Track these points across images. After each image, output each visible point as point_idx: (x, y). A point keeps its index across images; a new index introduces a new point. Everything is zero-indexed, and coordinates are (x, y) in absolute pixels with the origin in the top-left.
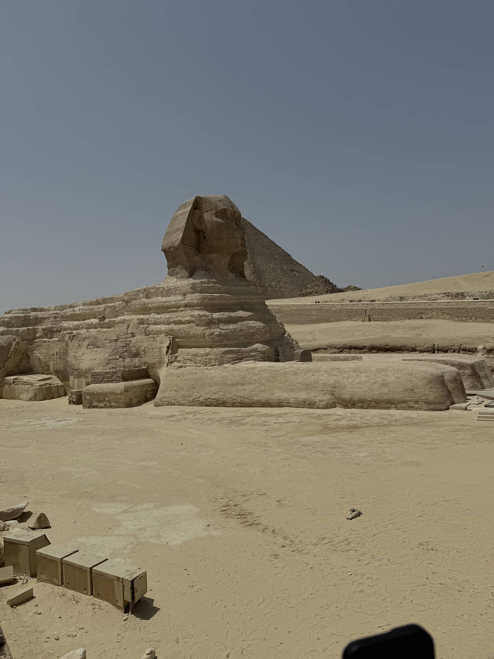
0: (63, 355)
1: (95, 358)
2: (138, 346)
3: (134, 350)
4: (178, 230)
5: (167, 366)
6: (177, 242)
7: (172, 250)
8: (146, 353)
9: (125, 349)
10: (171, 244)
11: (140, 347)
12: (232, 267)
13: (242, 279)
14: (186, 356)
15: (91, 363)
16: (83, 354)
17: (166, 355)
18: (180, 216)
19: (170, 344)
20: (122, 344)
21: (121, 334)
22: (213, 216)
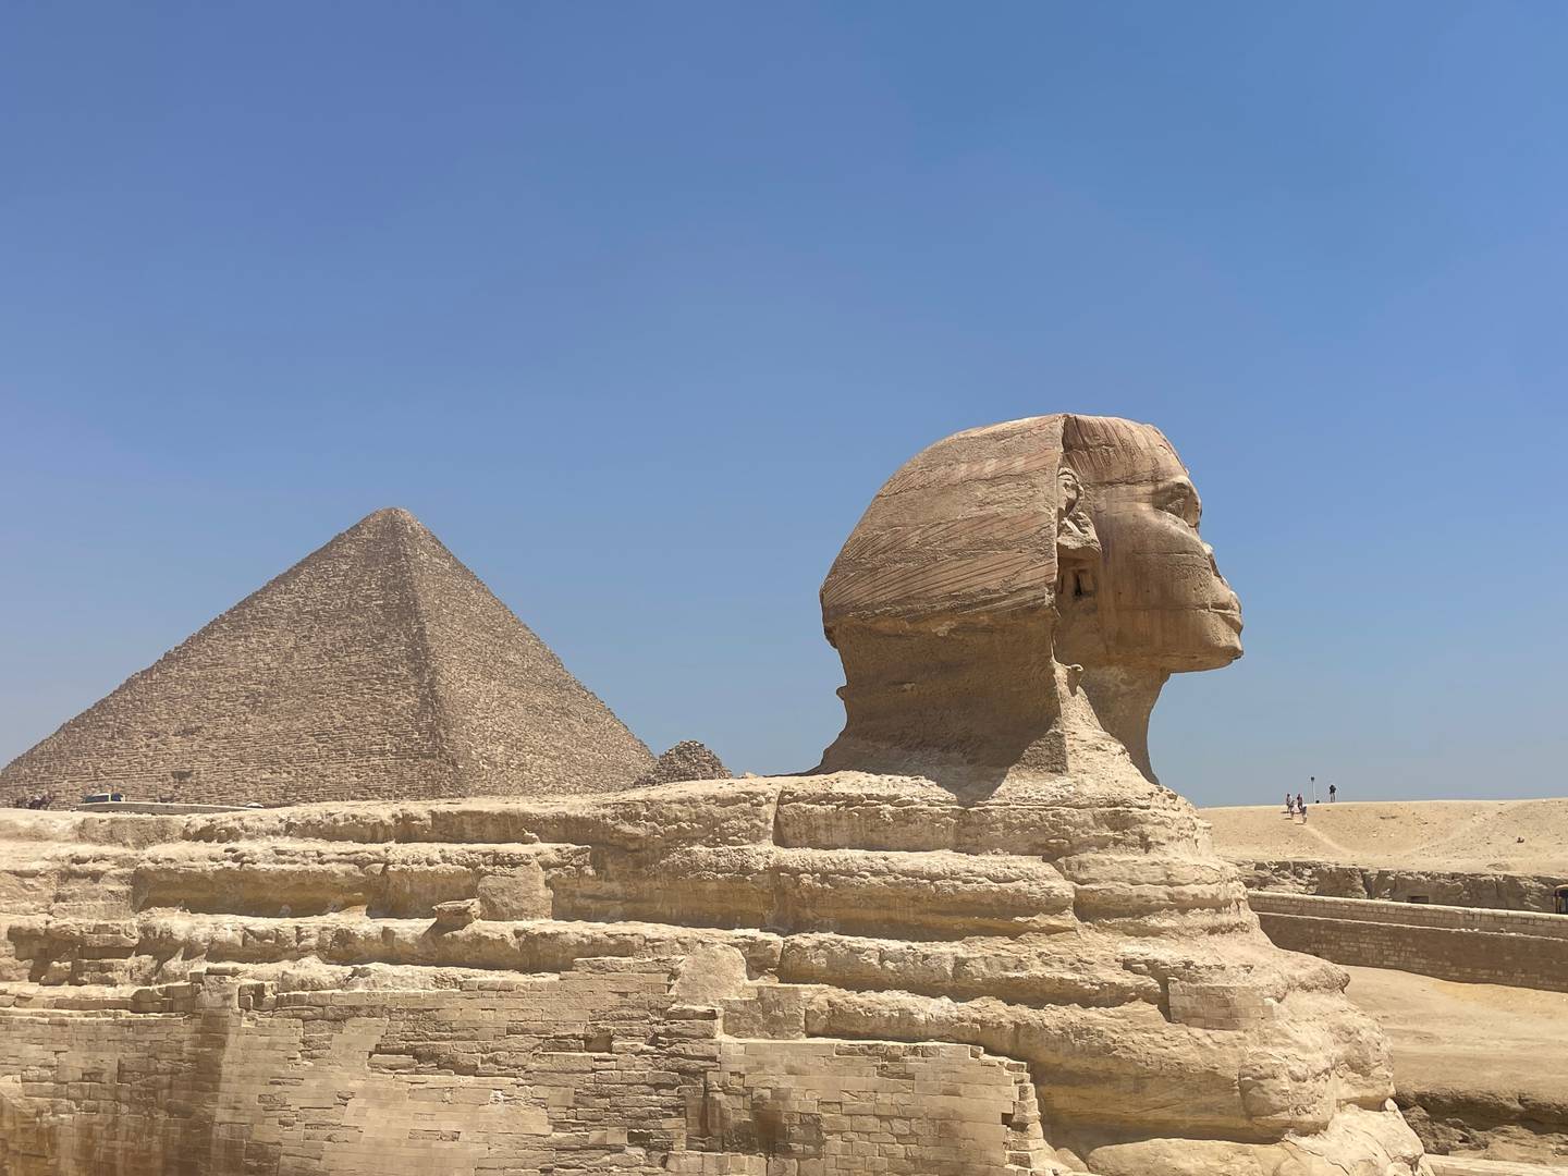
0: (170, 1086)
1: (448, 1126)
2: (767, 1093)
3: (736, 1112)
8: (830, 1133)
9: (668, 1098)
11: (784, 1099)
15: (422, 1152)
16: (344, 1099)
20: (642, 1068)
21: (624, 1012)
22: (1145, 508)
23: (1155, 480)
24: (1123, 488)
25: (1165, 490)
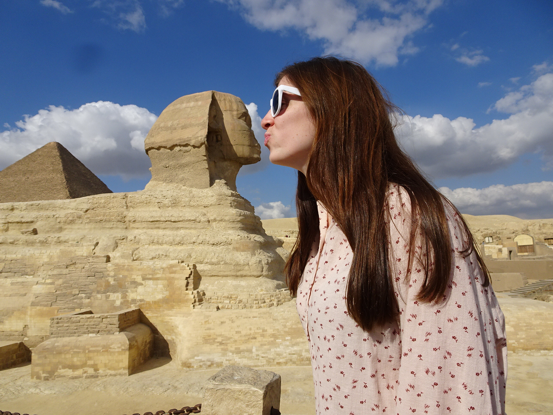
2: (120, 276)
5: (194, 306)
9: (91, 279)
10: (179, 142)
17: (187, 290)
19: (190, 275)
22: (235, 118)
23: (238, 110)
24: (229, 112)
25: (240, 114)
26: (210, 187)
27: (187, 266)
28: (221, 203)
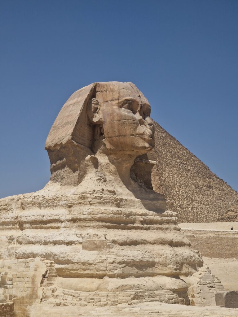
2: (4, 273)
4: (68, 123)
5: (41, 302)
6: (66, 138)
7: (59, 148)
8: (14, 282)
10: (57, 141)
11: (7, 275)
12: (135, 175)
13: (148, 190)
14: (67, 290)
17: (41, 287)
18: (71, 106)
19: (46, 272)
22: (115, 107)
23: (119, 99)
25: (122, 102)
26: (78, 185)
27: (45, 263)
28: (82, 201)
